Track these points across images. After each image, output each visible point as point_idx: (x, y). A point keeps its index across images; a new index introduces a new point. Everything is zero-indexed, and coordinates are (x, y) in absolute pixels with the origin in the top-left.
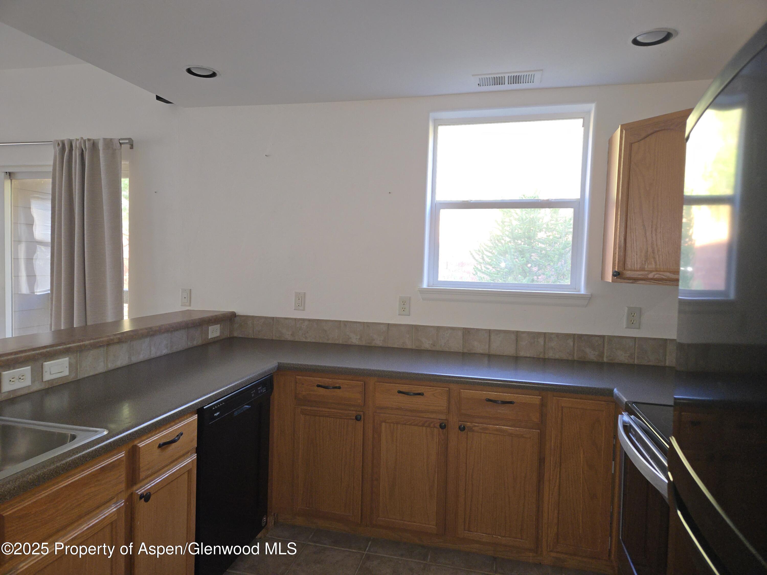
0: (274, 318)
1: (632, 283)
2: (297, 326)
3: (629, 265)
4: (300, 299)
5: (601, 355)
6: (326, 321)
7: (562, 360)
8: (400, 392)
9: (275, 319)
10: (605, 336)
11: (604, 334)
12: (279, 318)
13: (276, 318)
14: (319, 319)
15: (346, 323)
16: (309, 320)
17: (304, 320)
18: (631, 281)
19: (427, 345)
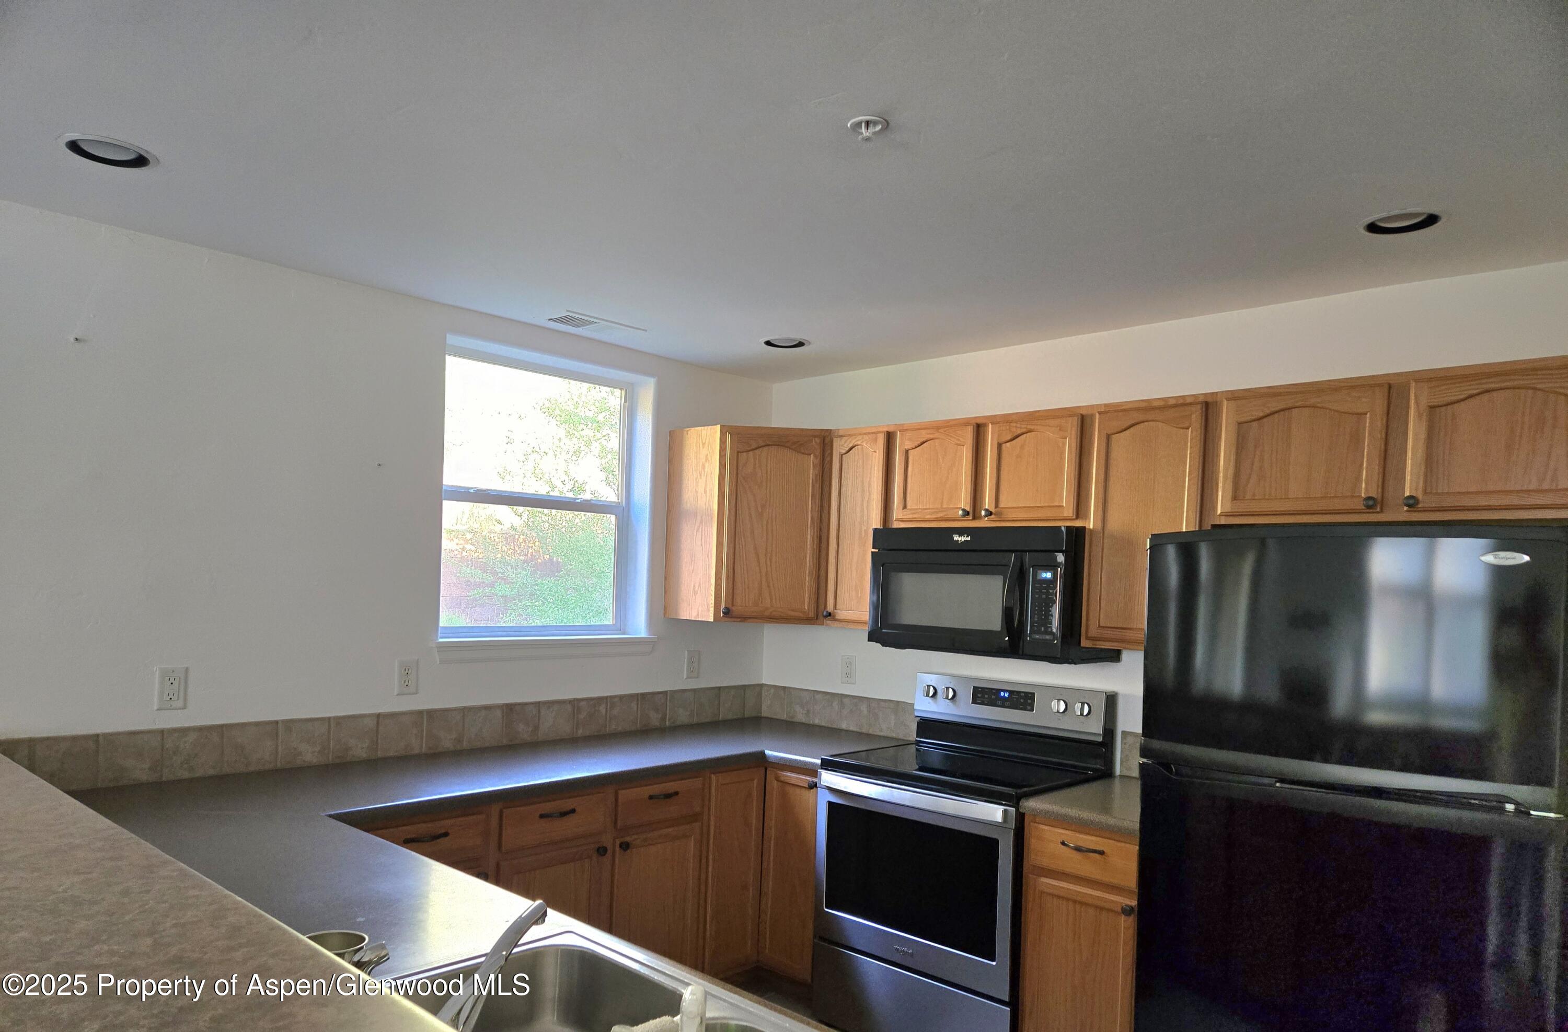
0: (97, 736)
1: (740, 621)
2: (167, 746)
3: (738, 600)
4: (176, 683)
5: (663, 719)
6: (243, 726)
7: (626, 732)
8: (542, 816)
9: (101, 738)
10: (667, 691)
11: (666, 690)
12: (112, 734)
13: (106, 735)
14: (224, 725)
15: (289, 724)
16: (200, 729)
17: (184, 731)
18: (739, 620)
19: (447, 742)
